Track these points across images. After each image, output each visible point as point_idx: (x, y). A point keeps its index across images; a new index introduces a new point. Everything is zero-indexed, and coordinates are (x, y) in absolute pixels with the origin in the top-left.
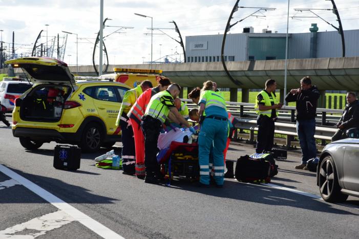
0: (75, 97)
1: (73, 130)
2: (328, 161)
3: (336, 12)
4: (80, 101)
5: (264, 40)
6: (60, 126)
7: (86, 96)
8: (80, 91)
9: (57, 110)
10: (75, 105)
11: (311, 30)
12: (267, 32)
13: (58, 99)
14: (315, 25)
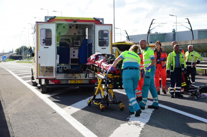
3: (189, 23)
5: (155, 36)
11: (173, 31)
12: (156, 33)
14: (174, 29)
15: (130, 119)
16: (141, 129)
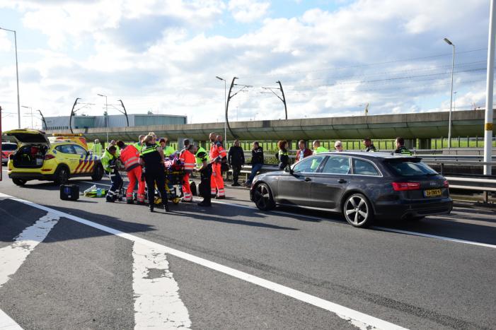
0: (50, 152)
1: (52, 172)
2: (262, 186)
4: (54, 155)
5: (82, 119)
6: (43, 170)
7: (57, 152)
8: (53, 149)
9: (39, 161)
10: (51, 157)
11: (104, 114)
12: (84, 115)
13: (38, 154)
15: (17, 239)
16: (28, 253)
